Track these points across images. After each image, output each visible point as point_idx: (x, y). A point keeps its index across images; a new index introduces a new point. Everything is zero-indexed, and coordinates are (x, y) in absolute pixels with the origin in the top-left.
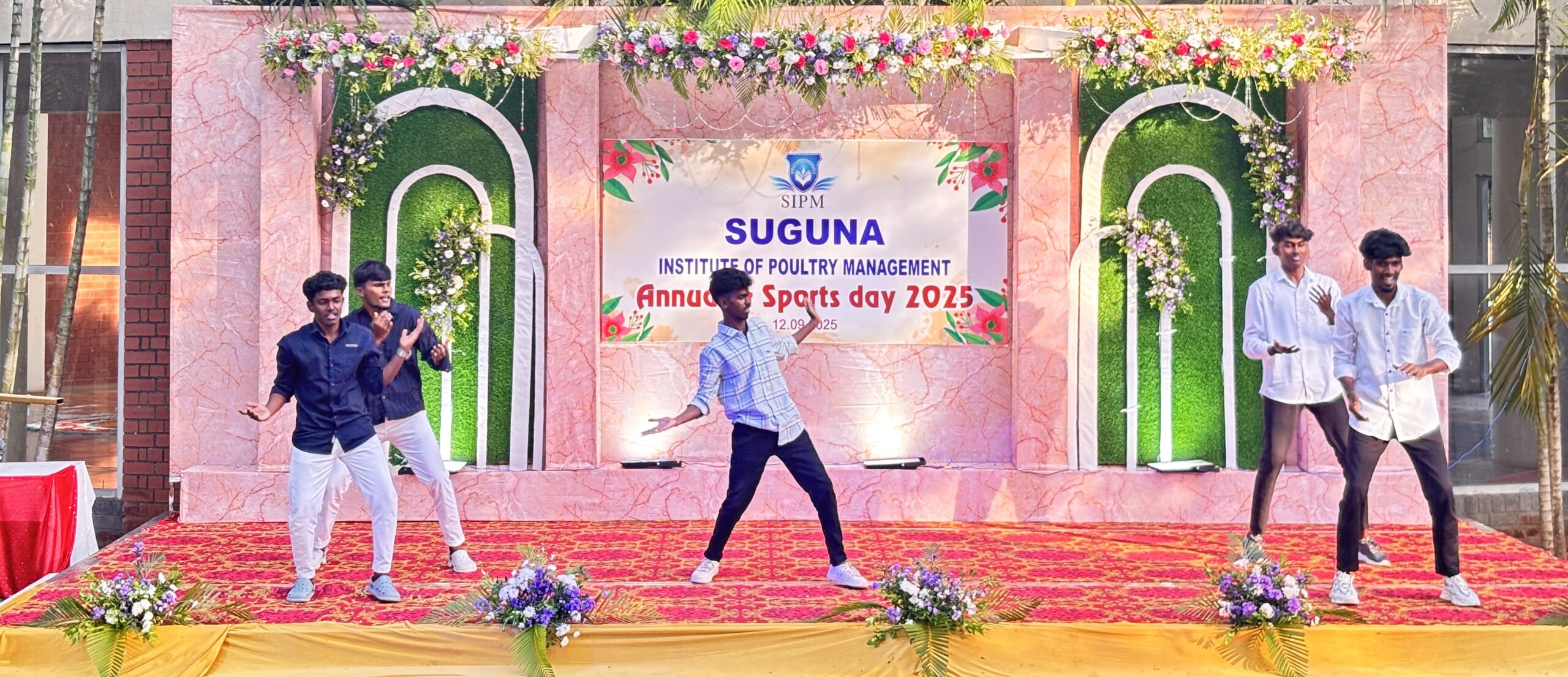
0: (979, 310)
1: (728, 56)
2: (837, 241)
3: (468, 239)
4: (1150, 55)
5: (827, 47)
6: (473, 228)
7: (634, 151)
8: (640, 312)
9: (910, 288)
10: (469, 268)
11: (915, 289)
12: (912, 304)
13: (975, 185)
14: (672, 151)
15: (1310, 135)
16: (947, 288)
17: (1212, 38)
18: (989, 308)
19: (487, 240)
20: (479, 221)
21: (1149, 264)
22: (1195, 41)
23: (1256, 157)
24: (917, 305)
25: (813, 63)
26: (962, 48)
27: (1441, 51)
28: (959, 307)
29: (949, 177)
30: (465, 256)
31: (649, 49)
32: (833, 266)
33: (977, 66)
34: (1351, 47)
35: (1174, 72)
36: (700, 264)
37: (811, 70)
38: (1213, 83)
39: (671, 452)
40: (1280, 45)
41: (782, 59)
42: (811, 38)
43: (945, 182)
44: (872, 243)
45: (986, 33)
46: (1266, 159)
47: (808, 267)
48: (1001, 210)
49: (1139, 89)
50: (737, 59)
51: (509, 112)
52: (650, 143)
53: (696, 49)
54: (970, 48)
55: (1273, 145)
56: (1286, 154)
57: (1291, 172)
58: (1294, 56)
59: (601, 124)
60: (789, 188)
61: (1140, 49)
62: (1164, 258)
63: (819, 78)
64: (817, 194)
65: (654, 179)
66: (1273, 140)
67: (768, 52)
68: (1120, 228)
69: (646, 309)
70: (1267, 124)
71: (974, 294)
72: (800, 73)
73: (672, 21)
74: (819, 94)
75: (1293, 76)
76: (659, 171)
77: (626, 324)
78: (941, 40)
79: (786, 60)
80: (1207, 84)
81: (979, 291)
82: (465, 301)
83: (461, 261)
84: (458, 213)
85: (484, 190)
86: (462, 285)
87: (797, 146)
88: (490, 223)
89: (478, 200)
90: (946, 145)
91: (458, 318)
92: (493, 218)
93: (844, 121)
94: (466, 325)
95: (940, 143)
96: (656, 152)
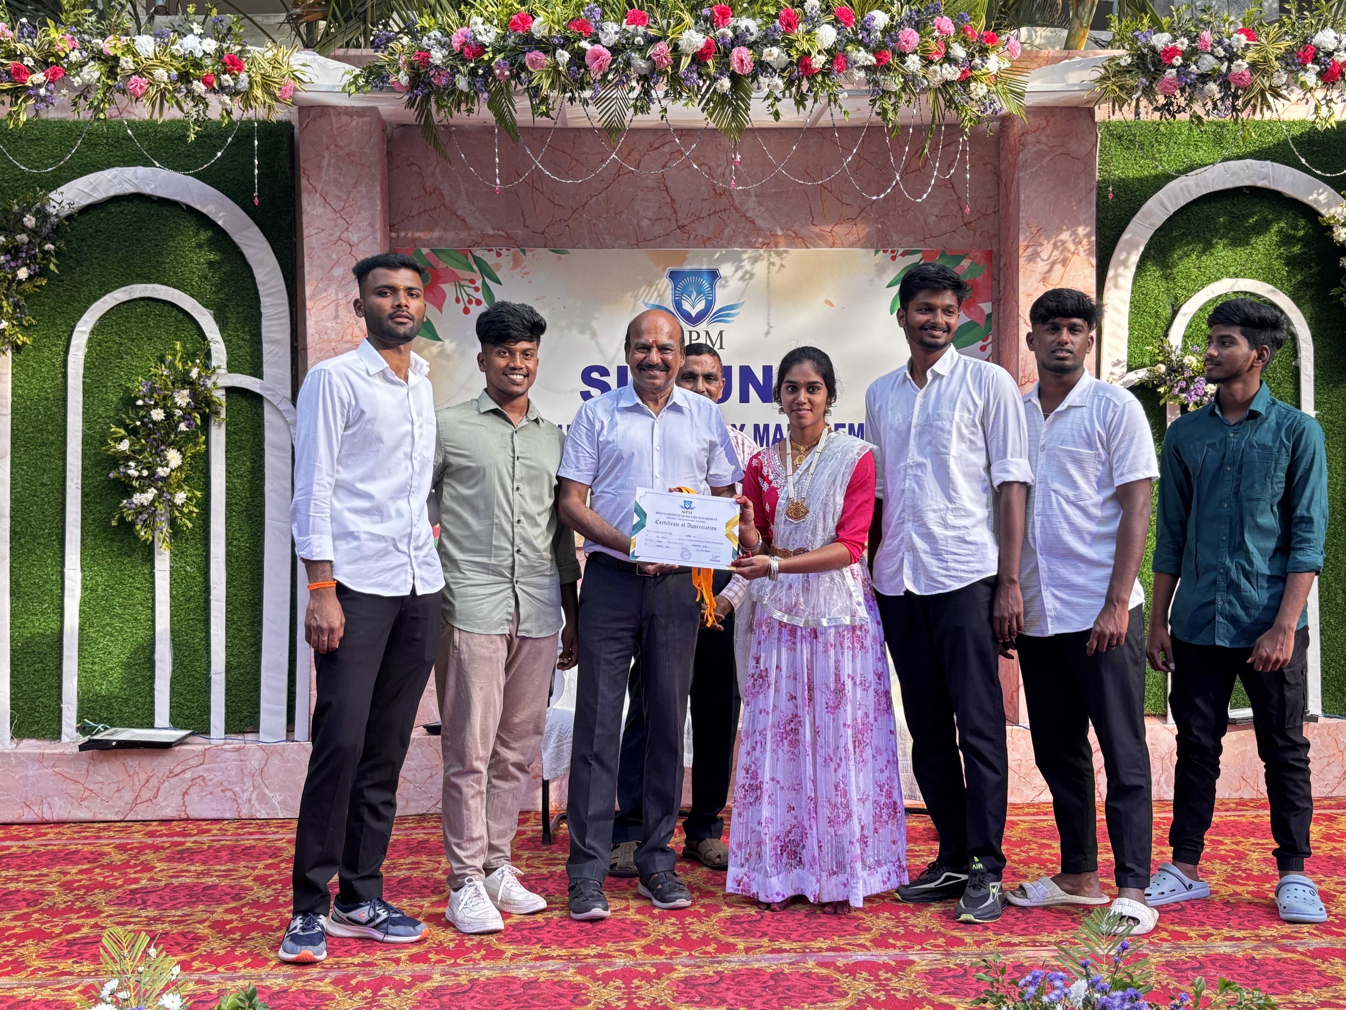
1: (584, 44)
2: (744, 398)
3: (186, 392)
4: (1253, 67)
6: (194, 373)
7: (442, 265)
10: (190, 437)
14: (498, 266)
19: (219, 396)
20: (207, 367)
22: (1328, 38)
30: (183, 418)
31: (452, 54)
33: (979, 90)
37: (724, 67)
41: (676, 44)
48: (983, 348)
50: (599, 49)
52: (465, 253)
53: (530, 39)
63: (737, 81)
72: (705, 70)
74: (736, 111)
76: (480, 295)
79: (683, 44)
82: (186, 488)
83: (177, 426)
84: (174, 355)
85: (214, 323)
86: (180, 463)
87: (683, 258)
88: (223, 371)
89: (204, 338)
90: (903, 254)
91: (177, 513)
92: (228, 363)
93: (753, 222)
94: (190, 525)
95: (893, 252)
96: (475, 267)
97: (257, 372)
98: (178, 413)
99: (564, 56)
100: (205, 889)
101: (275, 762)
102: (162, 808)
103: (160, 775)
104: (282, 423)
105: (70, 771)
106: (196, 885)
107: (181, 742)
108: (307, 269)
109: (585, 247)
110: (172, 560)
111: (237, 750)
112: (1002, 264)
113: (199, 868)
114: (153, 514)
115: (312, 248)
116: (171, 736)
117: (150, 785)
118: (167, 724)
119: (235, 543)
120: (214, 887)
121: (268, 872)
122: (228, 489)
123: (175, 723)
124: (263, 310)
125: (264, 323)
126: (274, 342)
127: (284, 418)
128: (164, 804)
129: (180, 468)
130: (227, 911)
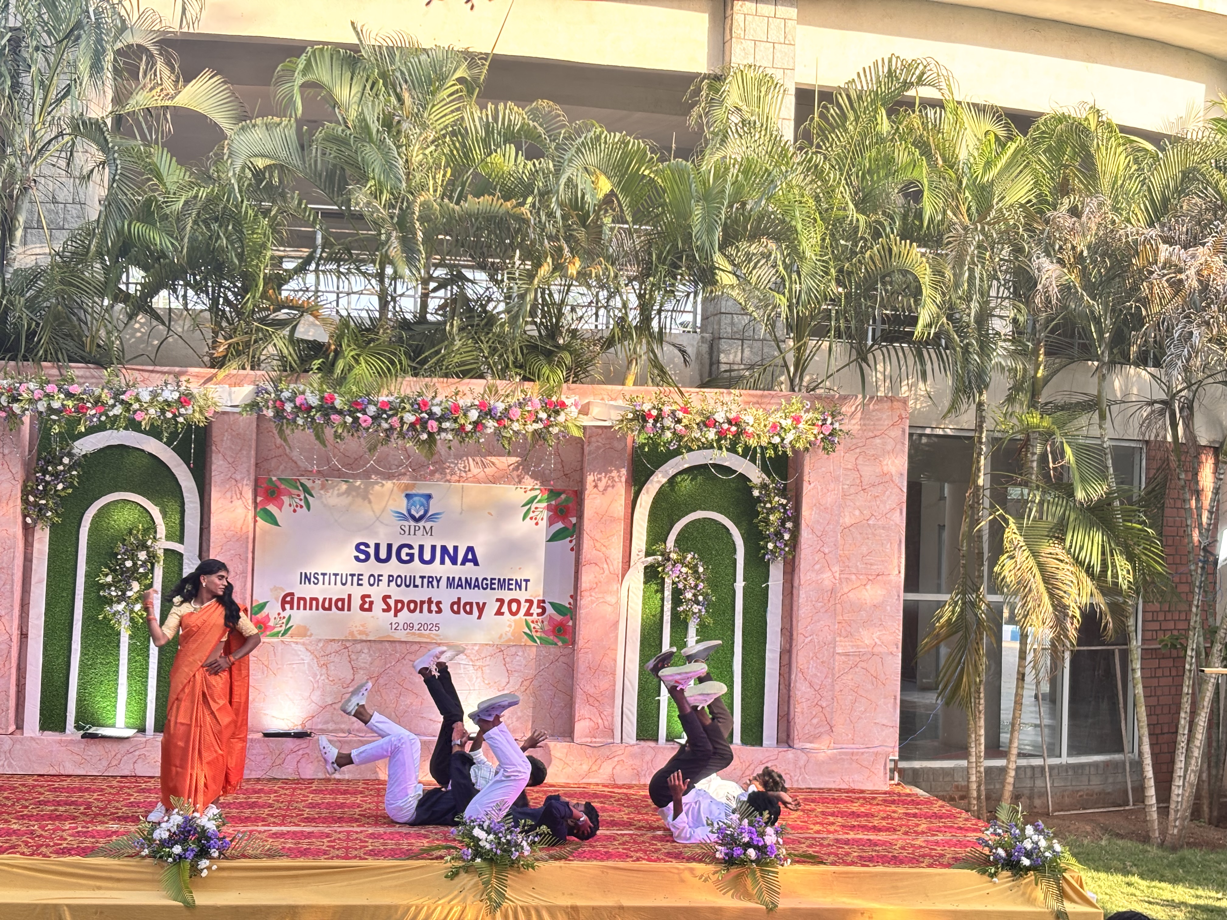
0: (551, 618)
1: (359, 415)
2: (442, 562)
3: (144, 553)
4: (686, 427)
5: (437, 410)
6: (149, 543)
7: (283, 486)
8: (283, 614)
9: (498, 600)
10: (145, 575)
11: (501, 601)
12: (499, 613)
13: (551, 522)
14: (313, 488)
15: (805, 492)
16: (527, 601)
17: (732, 416)
18: (558, 618)
19: (160, 553)
20: (155, 538)
21: (681, 586)
22: (720, 417)
23: (764, 507)
24: (502, 614)
25: (426, 422)
26: (543, 415)
27: (904, 431)
28: (535, 615)
29: (531, 515)
30: (142, 566)
31: (296, 407)
32: (438, 581)
33: (555, 430)
34: (837, 425)
35: (703, 440)
36: (333, 578)
37: (424, 428)
38: (732, 449)
39: (303, 725)
40: (784, 423)
41: (402, 418)
42: (425, 404)
43: (528, 519)
44: (469, 565)
45: (563, 405)
46: (771, 508)
47: (418, 582)
48: (571, 541)
49: (677, 453)
50: (366, 417)
51: (182, 451)
52: (295, 480)
53: (334, 408)
54: (549, 416)
55: (777, 499)
56: (786, 505)
57: (789, 519)
58: (793, 431)
59: (257, 464)
60: (407, 520)
61: (679, 421)
62: (692, 582)
63: (430, 434)
64: (428, 525)
65: (298, 509)
66: (777, 495)
67: (390, 413)
68: (660, 558)
69: (288, 612)
70: (773, 482)
71: (548, 606)
72: (415, 430)
73: (315, 385)
74: (430, 447)
75: (793, 447)
76: (302, 503)
77: (271, 623)
78: (527, 408)
79: (405, 420)
80: (728, 450)
81: (551, 604)
83: (138, 570)
84: (138, 531)
85: (159, 514)
86: (138, 589)
87: (413, 487)
88: (164, 540)
89: (154, 522)
90: (530, 490)
91: (135, 615)
92: (166, 536)
95: (525, 488)
96: (301, 488)
97: (181, 541)
98: (140, 563)
99: (349, 420)
103: (122, 752)
105: (76, 749)
107: (132, 737)
108: (212, 494)
109: (359, 479)
110: (130, 639)
114: (122, 616)
115: (217, 482)
116: (126, 733)
117: (117, 757)
118: (124, 726)
123: (128, 727)
124: (186, 508)
128: (123, 768)
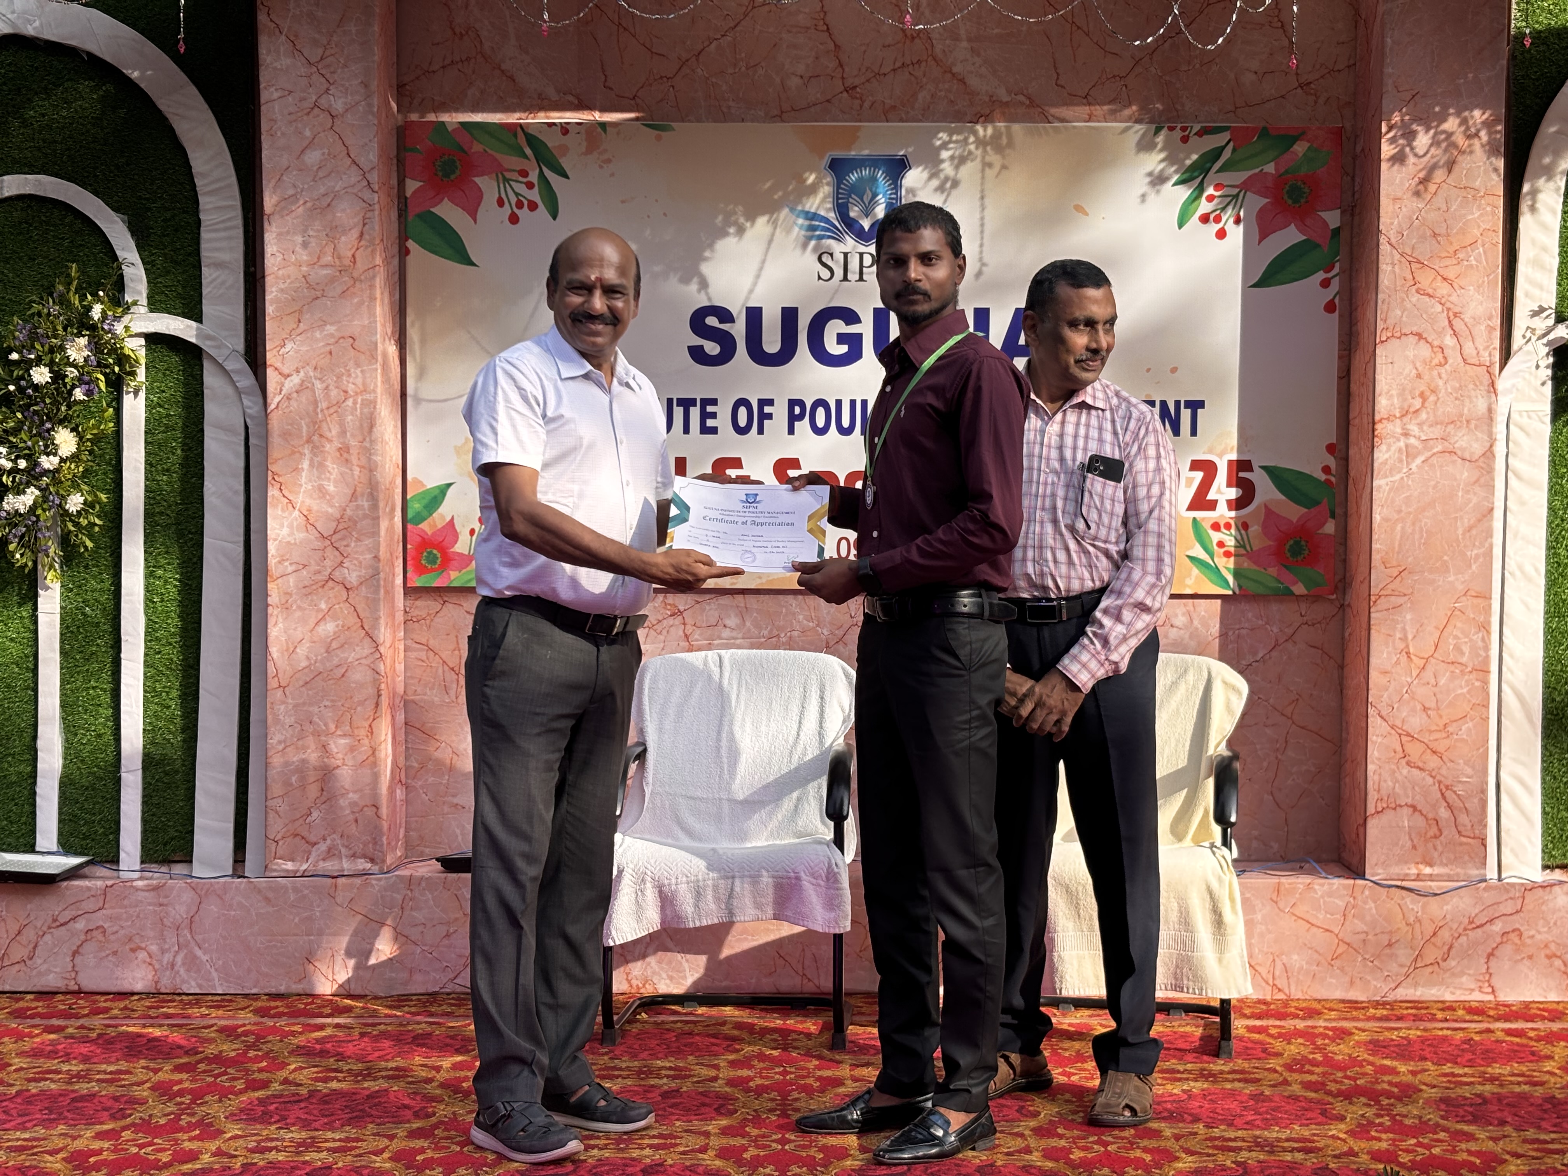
0: (1271, 513)
6: (97, 311)
7: (477, 148)
10: (94, 411)
13: (1262, 228)
14: (564, 149)
16: (1196, 465)
18: (1294, 512)
20: (115, 301)
28: (1222, 507)
29: (1204, 207)
30: (80, 380)
43: (1195, 220)
48: (1325, 284)
52: (512, 129)
60: (837, 237)
65: (524, 214)
71: (1258, 477)
76: (534, 195)
77: (461, 547)
81: (1271, 471)
82: (85, 487)
83: (70, 393)
84: (70, 284)
85: (129, 235)
86: (74, 449)
87: (852, 137)
88: (143, 310)
89: (115, 258)
90: (1200, 134)
91: (70, 526)
92: (149, 298)
93: (962, 81)
94: (90, 544)
95: (1184, 129)
96: (528, 151)
98: (72, 372)
100: (74, 1100)
101: (212, 908)
102: (40, 974)
103: (39, 924)
104: (230, 390)
106: (63, 1094)
107: (72, 873)
108: (265, 154)
109: (699, 120)
110: (64, 598)
111: (156, 888)
112: (1358, 149)
113: (75, 1067)
114: (33, 529)
115: (275, 121)
116: (57, 865)
117: (23, 939)
118: (54, 847)
119: (160, 572)
120: (92, 1096)
121: (177, 1076)
122: (147, 489)
123: (66, 846)
124: (202, 217)
125: (204, 235)
126: (219, 265)
127: (233, 383)
128: (44, 968)
129: (74, 458)
130: (100, 1136)
